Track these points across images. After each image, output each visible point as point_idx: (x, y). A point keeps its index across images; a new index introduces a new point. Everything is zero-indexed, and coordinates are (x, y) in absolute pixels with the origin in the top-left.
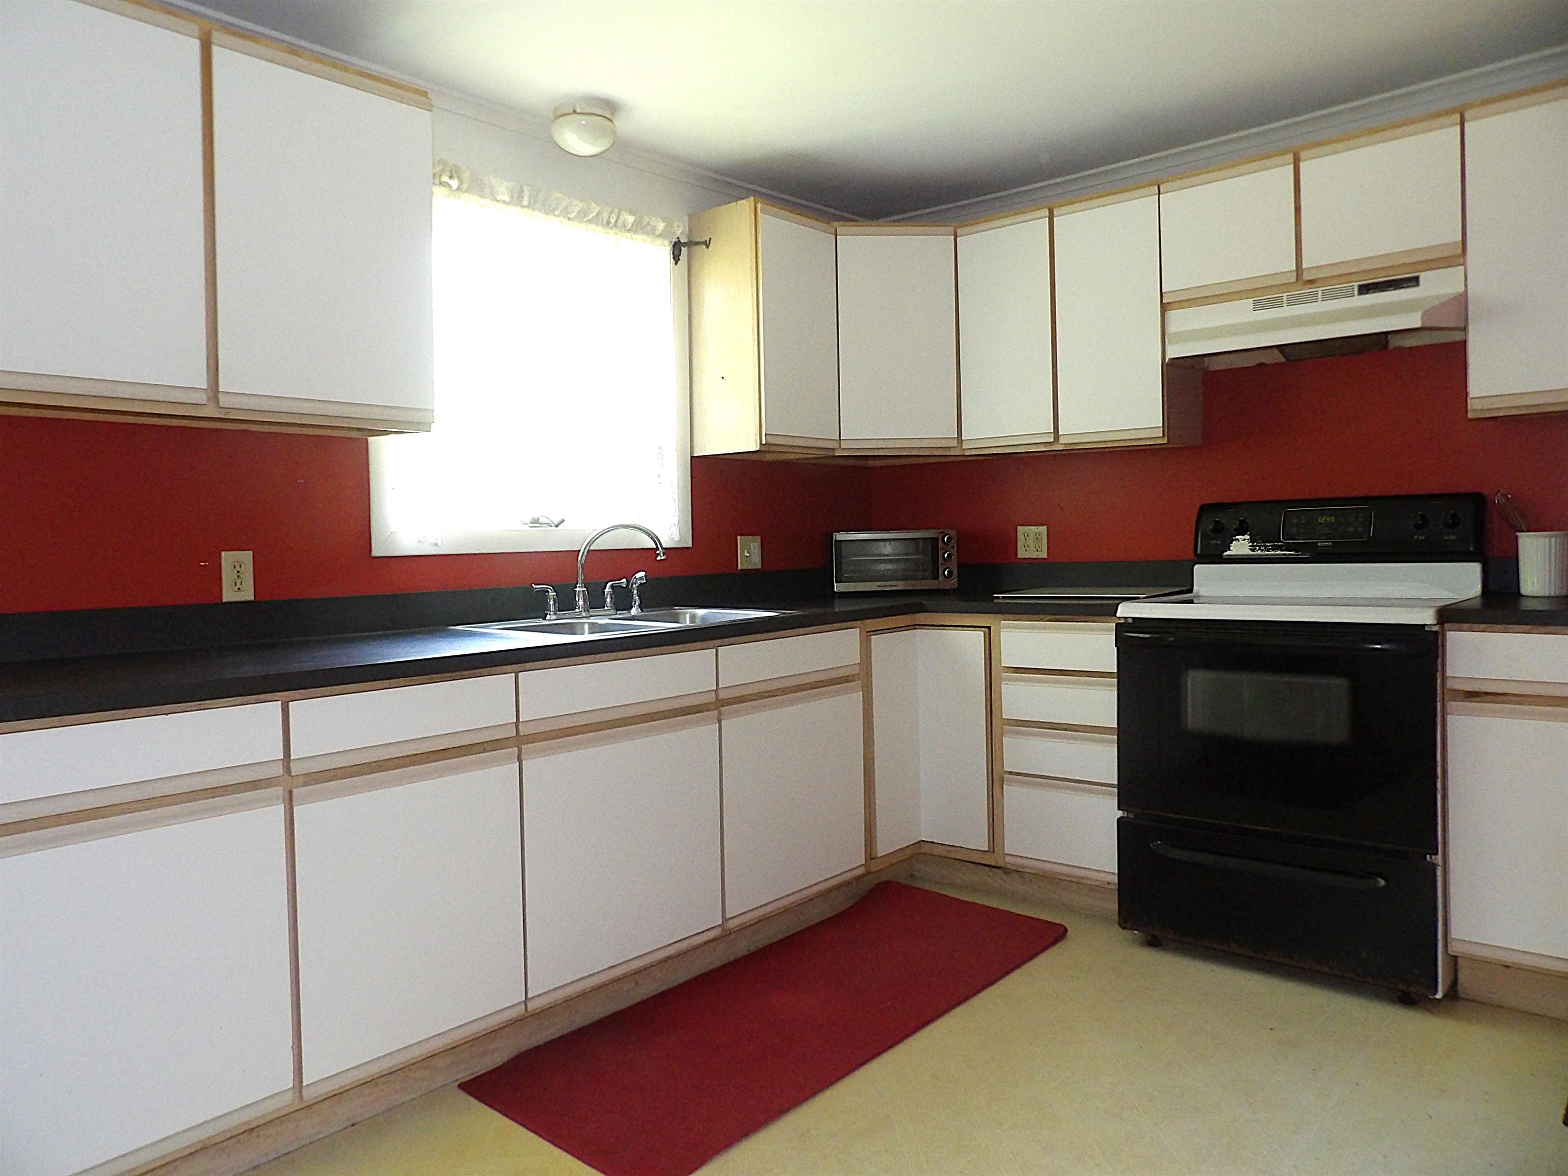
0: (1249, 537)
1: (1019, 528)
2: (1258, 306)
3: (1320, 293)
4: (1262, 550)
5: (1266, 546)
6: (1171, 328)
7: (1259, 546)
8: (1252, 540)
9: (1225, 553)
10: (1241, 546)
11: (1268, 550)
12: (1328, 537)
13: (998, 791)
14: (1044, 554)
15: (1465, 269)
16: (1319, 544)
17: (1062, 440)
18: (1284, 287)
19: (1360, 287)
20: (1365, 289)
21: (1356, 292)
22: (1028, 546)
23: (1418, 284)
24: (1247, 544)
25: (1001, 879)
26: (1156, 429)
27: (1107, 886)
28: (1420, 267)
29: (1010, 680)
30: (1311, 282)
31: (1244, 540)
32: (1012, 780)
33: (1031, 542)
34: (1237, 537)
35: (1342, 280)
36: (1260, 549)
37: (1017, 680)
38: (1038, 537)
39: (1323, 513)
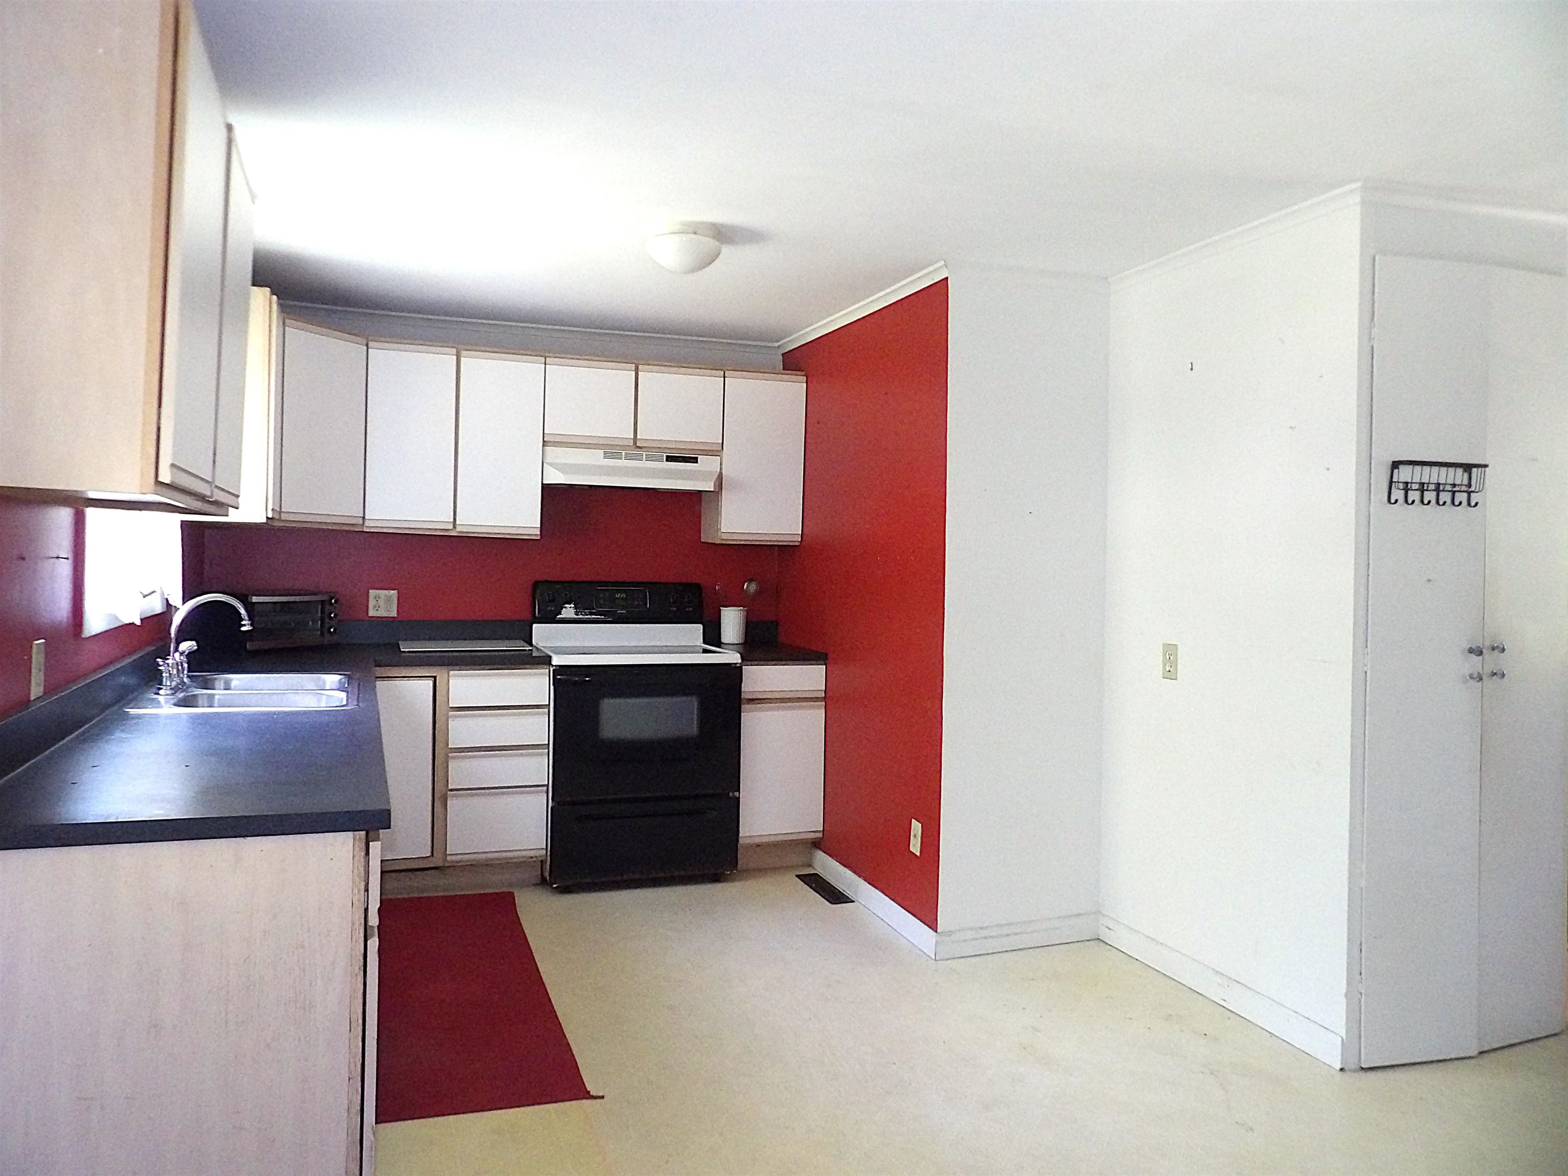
0: (573, 606)
1: (371, 591)
2: (607, 456)
3: (644, 455)
4: (583, 615)
5: (585, 613)
6: (548, 459)
7: (581, 612)
8: (576, 608)
9: (558, 617)
10: (568, 611)
11: (587, 615)
12: (623, 608)
13: (440, 805)
14: (394, 614)
15: (721, 460)
16: (618, 612)
17: (459, 529)
18: (624, 447)
19: (667, 457)
20: (670, 459)
21: (665, 459)
22: (379, 607)
23: (697, 462)
24: (573, 611)
25: (424, 879)
26: (535, 529)
27: (530, 860)
28: (700, 452)
29: (456, 716)
30: (640, 447)
31: (571, 607)
32: (454, 796)
33: (382, 603)
34: (566, 606)
35: (658, 450)
36: (581, 614)
37: (460, 716)
38: (388, 600)
39: (618, 591)
